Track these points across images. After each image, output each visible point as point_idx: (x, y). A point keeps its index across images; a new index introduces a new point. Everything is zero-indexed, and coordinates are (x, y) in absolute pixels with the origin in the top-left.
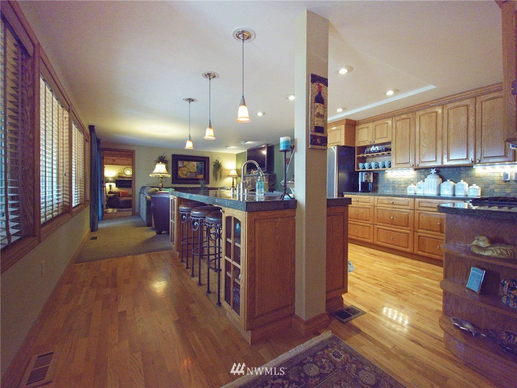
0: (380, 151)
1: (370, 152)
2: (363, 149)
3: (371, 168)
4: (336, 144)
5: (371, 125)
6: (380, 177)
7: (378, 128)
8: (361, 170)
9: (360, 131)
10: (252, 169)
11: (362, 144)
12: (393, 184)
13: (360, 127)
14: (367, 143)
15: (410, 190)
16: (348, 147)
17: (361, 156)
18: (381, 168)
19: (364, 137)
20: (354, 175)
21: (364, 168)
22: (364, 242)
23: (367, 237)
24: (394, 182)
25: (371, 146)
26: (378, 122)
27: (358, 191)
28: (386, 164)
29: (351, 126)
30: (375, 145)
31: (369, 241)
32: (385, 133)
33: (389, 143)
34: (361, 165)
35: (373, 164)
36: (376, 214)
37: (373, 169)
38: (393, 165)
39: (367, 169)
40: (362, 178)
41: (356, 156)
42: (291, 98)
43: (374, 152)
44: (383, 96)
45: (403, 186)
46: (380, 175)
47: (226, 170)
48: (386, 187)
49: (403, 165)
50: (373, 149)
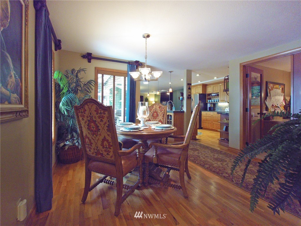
0: (215, 96)
1: (212, 96)
2: (209, 95)
3: (212, 102)
4: (199, 93)
5: (212, 86)
6: (216, 105)
7: (214, 87)
8: (209, 102)
9: (208, 88)
10: (163, 101)
11: (209, 93)
12: (221, 108)
13: (208, 86)
14: (211, 93)
15: (226, 110)
16: (204, 94)
17: (208, 97)
18: (216, 102)
19: (209, 90)
20: (206, 105)
21: (210, 102)
22: (209, 129)
23: (210, 127)
24: (221, 107)
25: (212, 94)
26: (214, 85)
27: (207, 110)
28: (217, 101)
29: (205, 86)
30: (214, 93)
31: (210, 128)
32: (217, 89)
33: (218, 93)
34: (208, 101)
35: (213, 100)
36: (213, 119)
37: (213, 102)
38: (219, 101)
39: (211, 102)
40: (209, 105)
41: (207, 97)
42: (182, 80)
43: (213, 96)
44: (213, 78)
45: (224, 108)
46: (216, 104)
47: (150, 101)
48: (218, 109)
49: (223, 101)
50: (213, 95)
